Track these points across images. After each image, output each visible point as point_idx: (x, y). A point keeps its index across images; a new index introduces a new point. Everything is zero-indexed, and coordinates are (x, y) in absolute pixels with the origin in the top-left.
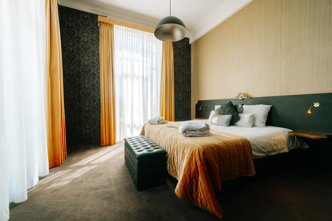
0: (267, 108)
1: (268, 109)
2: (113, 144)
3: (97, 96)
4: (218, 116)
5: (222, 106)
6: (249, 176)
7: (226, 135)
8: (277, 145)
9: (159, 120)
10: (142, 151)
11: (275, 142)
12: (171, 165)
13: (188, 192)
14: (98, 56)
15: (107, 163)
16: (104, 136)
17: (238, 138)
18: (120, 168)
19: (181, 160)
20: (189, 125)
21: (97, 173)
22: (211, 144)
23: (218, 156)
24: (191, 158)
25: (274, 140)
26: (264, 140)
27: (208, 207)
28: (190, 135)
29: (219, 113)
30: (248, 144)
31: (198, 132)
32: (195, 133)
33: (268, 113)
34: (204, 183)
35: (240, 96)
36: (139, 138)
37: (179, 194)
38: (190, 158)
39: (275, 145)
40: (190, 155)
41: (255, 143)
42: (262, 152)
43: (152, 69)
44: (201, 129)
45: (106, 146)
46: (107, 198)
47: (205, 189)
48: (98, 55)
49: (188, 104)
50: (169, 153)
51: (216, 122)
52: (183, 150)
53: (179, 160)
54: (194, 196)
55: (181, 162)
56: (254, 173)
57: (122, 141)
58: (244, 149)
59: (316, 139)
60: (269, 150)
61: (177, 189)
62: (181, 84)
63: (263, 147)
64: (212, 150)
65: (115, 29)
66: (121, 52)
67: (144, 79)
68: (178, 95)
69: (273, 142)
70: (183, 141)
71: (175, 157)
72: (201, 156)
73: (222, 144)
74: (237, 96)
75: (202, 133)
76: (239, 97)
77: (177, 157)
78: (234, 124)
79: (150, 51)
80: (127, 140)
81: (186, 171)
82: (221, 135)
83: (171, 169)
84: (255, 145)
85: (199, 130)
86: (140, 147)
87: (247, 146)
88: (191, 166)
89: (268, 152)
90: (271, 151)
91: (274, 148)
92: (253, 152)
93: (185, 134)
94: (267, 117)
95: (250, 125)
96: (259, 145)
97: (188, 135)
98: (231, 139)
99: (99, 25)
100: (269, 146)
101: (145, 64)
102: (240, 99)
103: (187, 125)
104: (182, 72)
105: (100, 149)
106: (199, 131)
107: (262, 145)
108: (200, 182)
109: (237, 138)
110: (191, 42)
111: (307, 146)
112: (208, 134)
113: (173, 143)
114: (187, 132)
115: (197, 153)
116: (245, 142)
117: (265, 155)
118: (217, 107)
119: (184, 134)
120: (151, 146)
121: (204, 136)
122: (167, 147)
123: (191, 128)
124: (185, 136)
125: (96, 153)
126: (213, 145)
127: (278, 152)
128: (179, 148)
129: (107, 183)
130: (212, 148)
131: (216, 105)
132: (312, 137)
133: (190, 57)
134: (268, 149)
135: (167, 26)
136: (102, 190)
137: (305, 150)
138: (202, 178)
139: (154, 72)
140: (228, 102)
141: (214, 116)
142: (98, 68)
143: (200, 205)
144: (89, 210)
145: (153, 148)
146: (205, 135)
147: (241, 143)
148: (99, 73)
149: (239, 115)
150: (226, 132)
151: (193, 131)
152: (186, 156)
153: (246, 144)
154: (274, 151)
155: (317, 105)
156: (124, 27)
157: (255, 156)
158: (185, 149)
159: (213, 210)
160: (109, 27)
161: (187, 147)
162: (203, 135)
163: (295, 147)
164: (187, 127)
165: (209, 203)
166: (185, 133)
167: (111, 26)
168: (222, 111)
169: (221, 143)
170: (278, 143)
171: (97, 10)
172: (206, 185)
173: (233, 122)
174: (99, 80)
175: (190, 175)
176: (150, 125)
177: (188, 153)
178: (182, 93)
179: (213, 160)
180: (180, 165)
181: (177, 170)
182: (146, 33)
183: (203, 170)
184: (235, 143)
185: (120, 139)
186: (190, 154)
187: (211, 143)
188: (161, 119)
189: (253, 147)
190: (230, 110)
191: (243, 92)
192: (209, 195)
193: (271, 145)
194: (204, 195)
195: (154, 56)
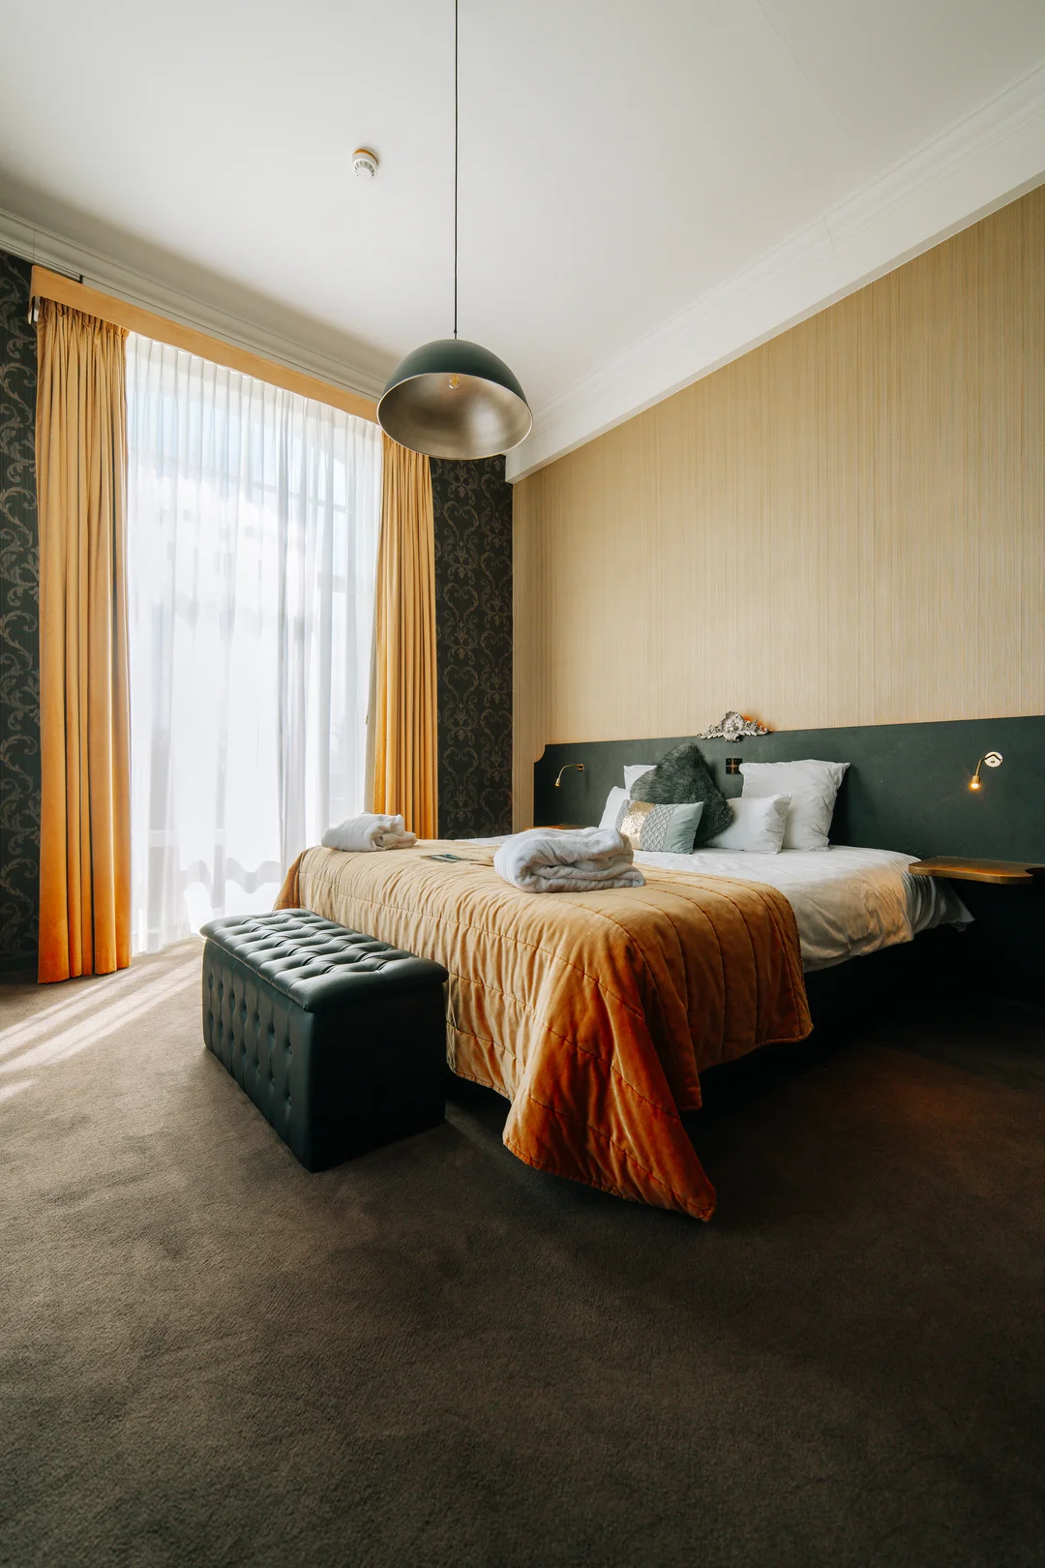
0: (833, 772)
1: (836, 778)
2: (113, 966)
3: (18, 704)
4: (645, 809)
5: (660, 767)
6: (795, 1040)
7: (697, 879)
8: (878, 917)
9: (380, 828)
10: (324, 971)
11: (872, 904)
12: (466, 1028)
13: (565, 1133)
14: (23, 484)
15: (101, 1061)
16: (61, 930)
17: (749, 890)
18: (184, 1079)
19: (519, 995)
20: (549, 838)
21: (50, 1117)
22: (654, 914)
23: (681, 961)
24: (574, 981)
25: (867, 897)
26: (836, 897)
27: (653, 1184)
28: (554, 882)
29: (646, 798)
30: (785, 913)
31: (588, 870)
32: (575, 872)
33: (836, 794)
34: (637, 1077)
35: (729, 724)
36: (285, 921)
37: (527, 1150)
38: (569, 979)
39: (872, 913)
40: (569, 967)
41: (808, 908)
42: (832, 943)
43: (328, 583)
44: (601, 853)
45: (73, 978)
46: (145, 1231)
47: (639, 1104)
48: (29, 481)
49: (496, 759)
50: (452, 977)
51: (638, 835)
52: (529, 951)
53: (508, 1000)
54: (592, 1145)
55: (520, 1005)
56: (810, 1027)
57: (163, 953)
58: (773, 929)
59: (1000, 883)
60: (854, 932)
61: (516, 1126)
62: (468, 665)
63: (832, 924)
64: (659, 938)
65: (130, 356)
66: (166, 479)
67: (290, 630)
68: (452, 715)
69: (864, 901)
70: (529, 911)
71: (487, 990)
72: (621, 963)
73: (697, 916)
74: (718, 723)
75: (605, 873)
76: (726, 728)
77: (496, 985)
78: (709, 842)
79: (322, 495)
80: (220, 930)
81: (554, 1037)
82: (679, 879)
83: (467, 1050)
84: (807, 917)
85: (589, 860)
86: (310, 956)
87: (781, 921)
88: (578, 1015)
89: (852, 942)
90: (859, 940)
91: (867, 928)
92: (802, 942)
93: (534, 878)
94: (831, 808)
95: (772, 844)
96: (820, 913)
97: (544, 884)
98: (725, 893)
99: (35, 315)
100: (855, 918)
101: (293, 554)
102: (727, 736)
103: (539, 841)
104: (472, 609)
105: (39, 998)
106: (591, 866)
107: (831, 916)
108: (619, 1081)
109: (745, 890)
110: (513, 473)
111: (967, 918)
112: (627, 875)
113: (478, 924)
114: (543, 871)
115: (600, 953)
116: (775, 903)
117: (841, 957)
118: (633, 773)
119: (528, 880)
120: (363, 949)
121: (611, 887)
122: (444, 949)
123: (558, 852)
124: (531, 888)
125: (18, 1019)
126: (661, 917)
127: (883, 942)
128: (511, 943)
129: (129, 1161)
130: (659, 930)
131: (629, 765)
132: (988, 876)
133: (510, 542)
134: (850, 932)
135: (442, 384)
136: (107, 1195)
137: (961, 930)
138: (628, 1058)
139: (340, 600)
140: (683, 747)
141: (628, 809)
142: (27, 551)
143: (619, 1183)
144: (57, 1304)
145: (378, 957)
146: (617, 883)
147: (760, 910)
148: (31, 577)
149: (731, 802)
150: (689, 870)
151: (566, 864)
152: (549, 975)
153: (777, 914)
154: (869, 938)
155: (993, 760)
156: (183, 353)
157: (809, 961)
158: (539, 942)
159: (678, 1191)
160: (98, 342)
161: (554, 934)
162: (608, 883)
163: (933, 919)
164: (542, 848)
165: (659, 1163)
166: (532, 874)
167: (111, 334)
168: (659, 789)
169: (689, 910)
170: (881, 907)
171: (28, 233)
172: (645, 1085)
173: (705, 835)
174: (27, 615)
175: (572, 1057)
176: (331, 854)
177: (556, 959)
178: (471, 707)
179: (666, 978)
180: (517, 1022)
181: (498, 1050)
182: (299, 400)
183: (631, 1025)
184: (740, 906)
185: (152, 939)
186: (567, 961)
187: (653, 909)
188: (387, 825)
189: (802, 924)
190: (695, 781)
191: (741, 709)
192: (657, 1127)
193: (860, 916)
194: (635, 1135)
195: (341, 520)
